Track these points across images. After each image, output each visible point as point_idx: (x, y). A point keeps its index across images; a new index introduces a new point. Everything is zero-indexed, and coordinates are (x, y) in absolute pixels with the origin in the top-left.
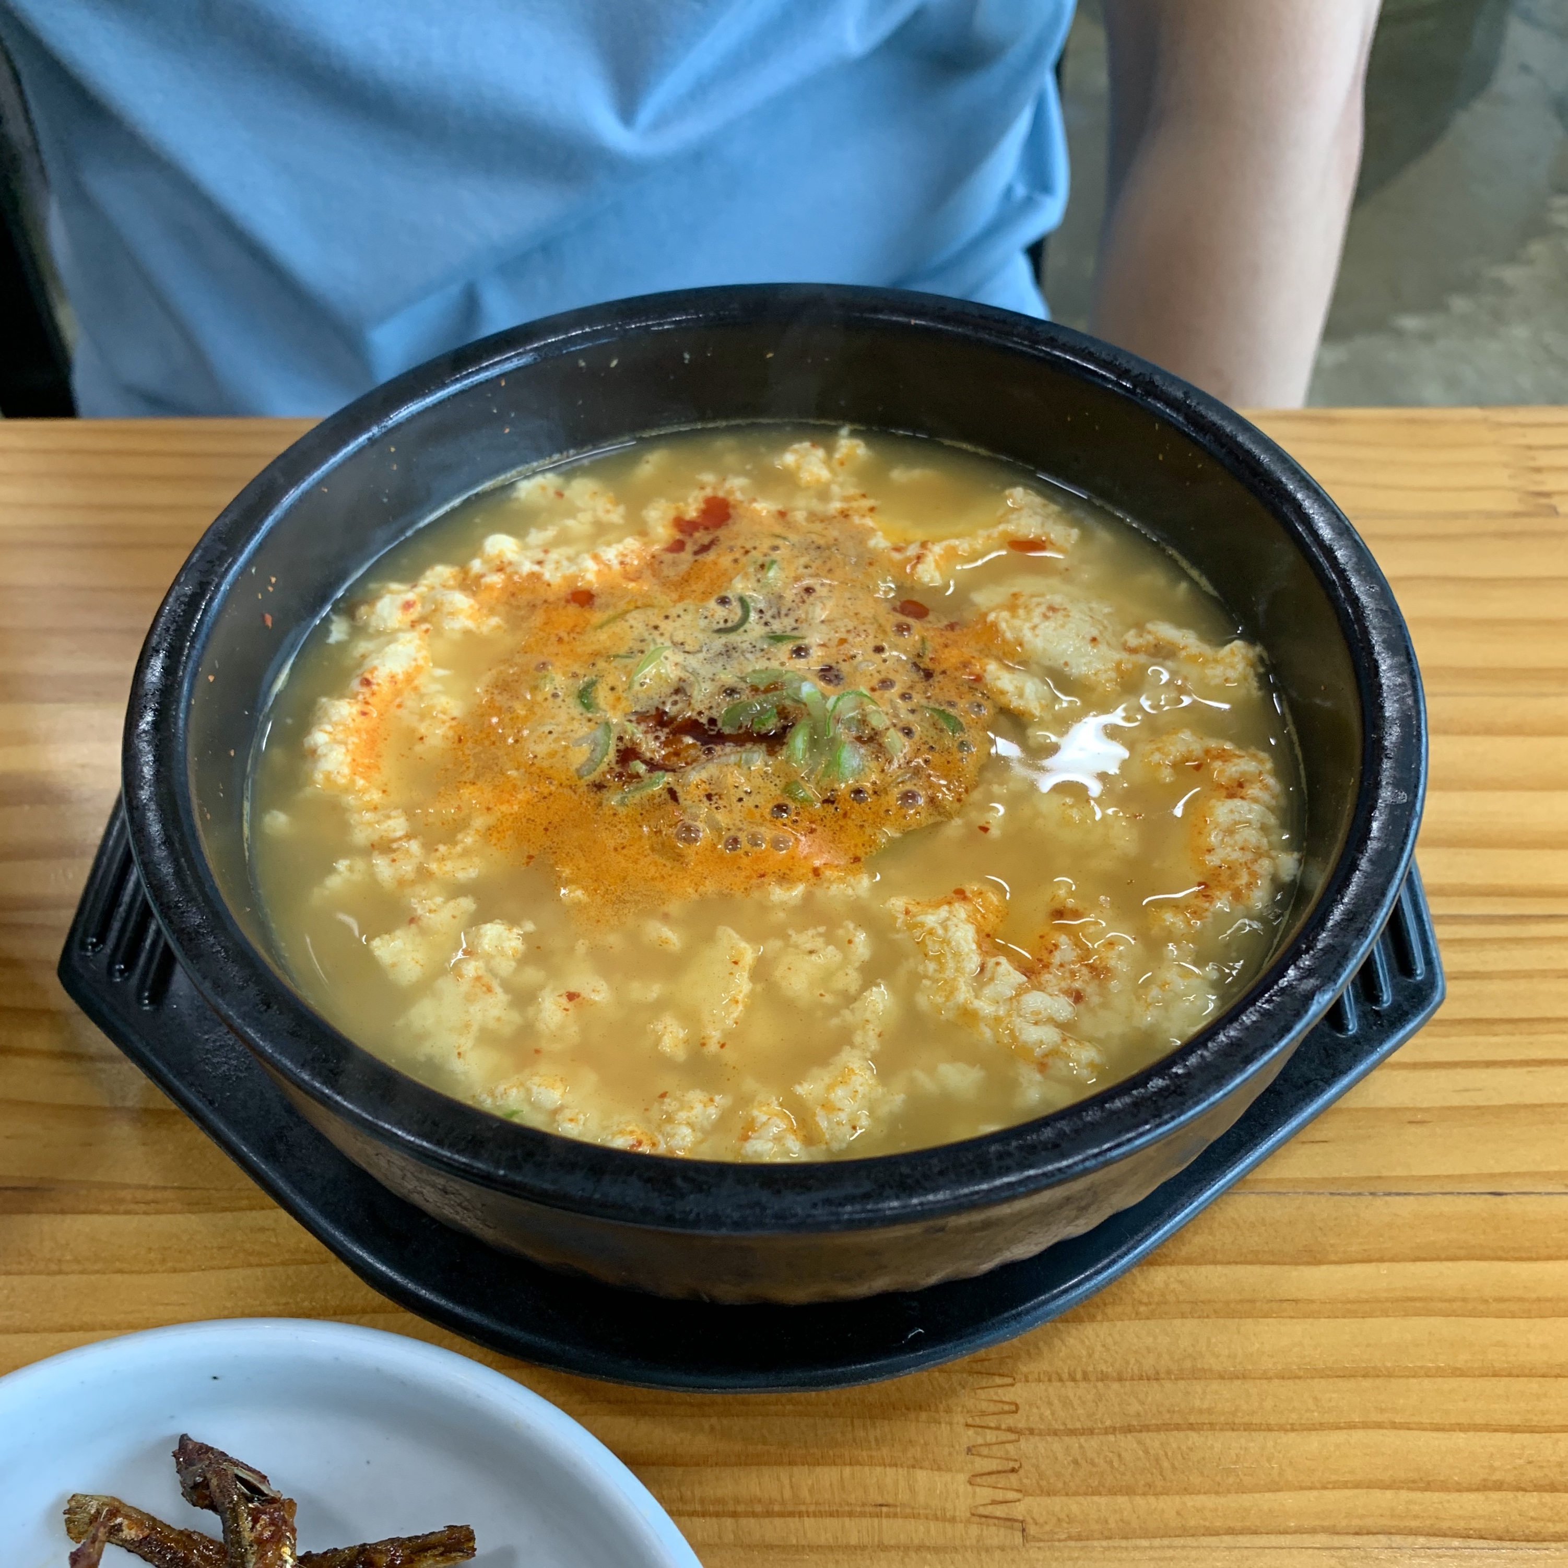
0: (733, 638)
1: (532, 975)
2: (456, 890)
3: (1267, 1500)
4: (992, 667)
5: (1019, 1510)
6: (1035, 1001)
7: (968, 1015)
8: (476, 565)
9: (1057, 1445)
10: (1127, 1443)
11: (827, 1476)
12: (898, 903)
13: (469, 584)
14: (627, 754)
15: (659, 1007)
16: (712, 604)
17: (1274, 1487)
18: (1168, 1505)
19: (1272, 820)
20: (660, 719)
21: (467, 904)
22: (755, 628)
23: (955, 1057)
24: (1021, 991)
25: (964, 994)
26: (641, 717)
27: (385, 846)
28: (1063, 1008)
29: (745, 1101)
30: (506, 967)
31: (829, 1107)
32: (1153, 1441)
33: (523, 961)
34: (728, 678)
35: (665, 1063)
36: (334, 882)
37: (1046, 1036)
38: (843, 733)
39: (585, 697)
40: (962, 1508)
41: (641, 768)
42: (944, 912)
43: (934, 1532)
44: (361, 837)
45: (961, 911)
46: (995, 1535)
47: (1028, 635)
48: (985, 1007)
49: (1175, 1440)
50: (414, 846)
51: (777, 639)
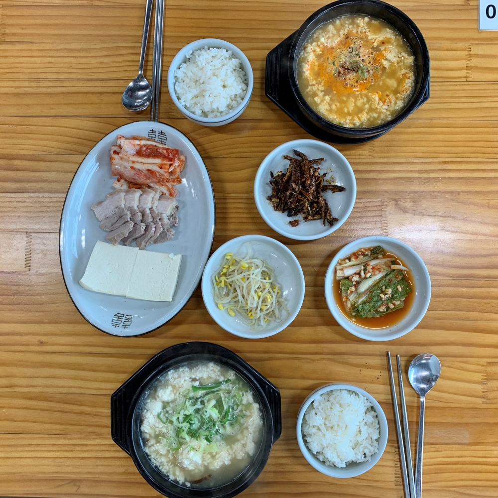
0: (351, 54)
1: (331, 103)
2: (322, 91)
3: (399, 154)
4: (383, 60)
5: (374, 155)
6: (384, 107)
7: (377, 108)
8: (319, 43)
9: (378, 148)
10: (386, 148)
11: (354, 151)
12: (370, 94)
13: (319, 46)
14: (339, 73)
15: (344, 107)
16: (348, 49)
17: (400, 153)
18: (389, 154)
19: (412, 82)
20: (343, 67)
21: (323, 93)
22: (354, 53)
23: (375, 113)
24: (383, 105)
25: (376, 106)
26: (341, 66)
27: (314, 85)
28: (386, 107)
29: (353, 117)
30: (328, 101)
31: (362, 117)
32: (388, 148)
33: (330, 100)
34: (351, 61)
35: (345, 113)
36: (308, 89)
37: (385, 111)
38: (365, 71)
39: (333, 63)
40: (368, 155)
41: (341, 75)
42: (375, 96)
43: (365, 157)
44: (310, 83)
45: (377, 95)
46: (371, 157)
47: (387, 56)
48: (379, 107)
49: (391, 148)
50: (317, 85)
51: (357, 55)
